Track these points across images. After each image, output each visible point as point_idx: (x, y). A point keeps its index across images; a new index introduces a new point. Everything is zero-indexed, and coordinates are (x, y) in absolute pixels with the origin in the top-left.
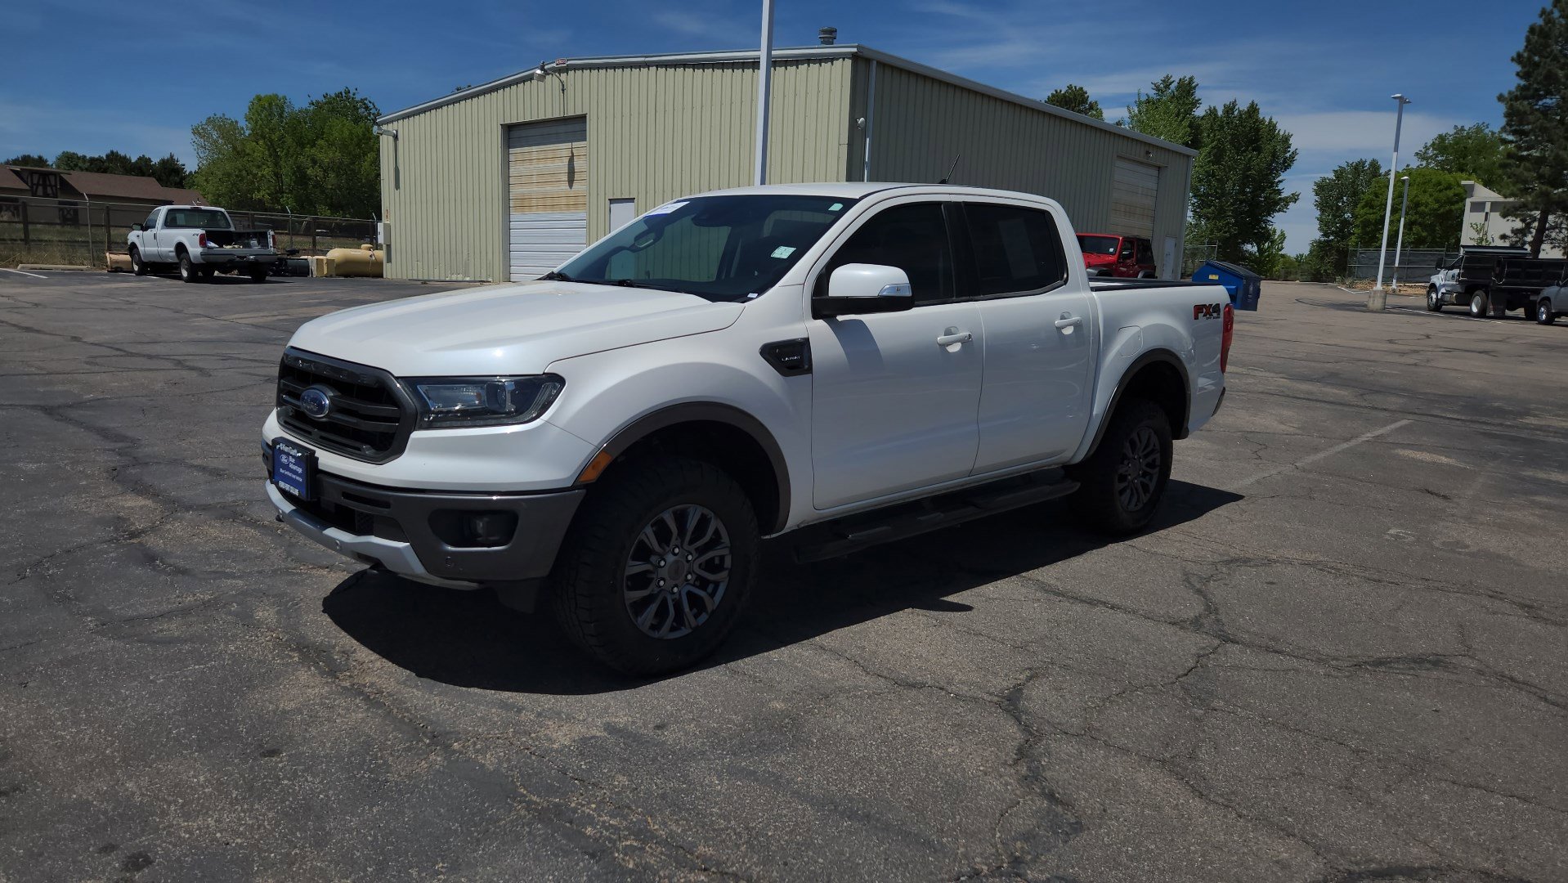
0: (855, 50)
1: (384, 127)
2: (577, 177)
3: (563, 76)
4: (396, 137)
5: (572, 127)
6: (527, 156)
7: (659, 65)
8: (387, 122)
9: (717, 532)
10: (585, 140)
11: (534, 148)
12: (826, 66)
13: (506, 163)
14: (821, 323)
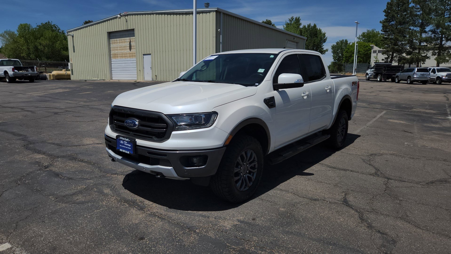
0: (216, 9)
1: (69, 33)
2: (132, 47)
3: (126, 17)
4: (73, 36)
5: (130, 33)
6: (116, 42)
7: (156, 14)
9: (254, 158)
10: (134, 36)
11: (118, 39)
12: (208, 14)
13: (109, 44)
14: (276, 91)
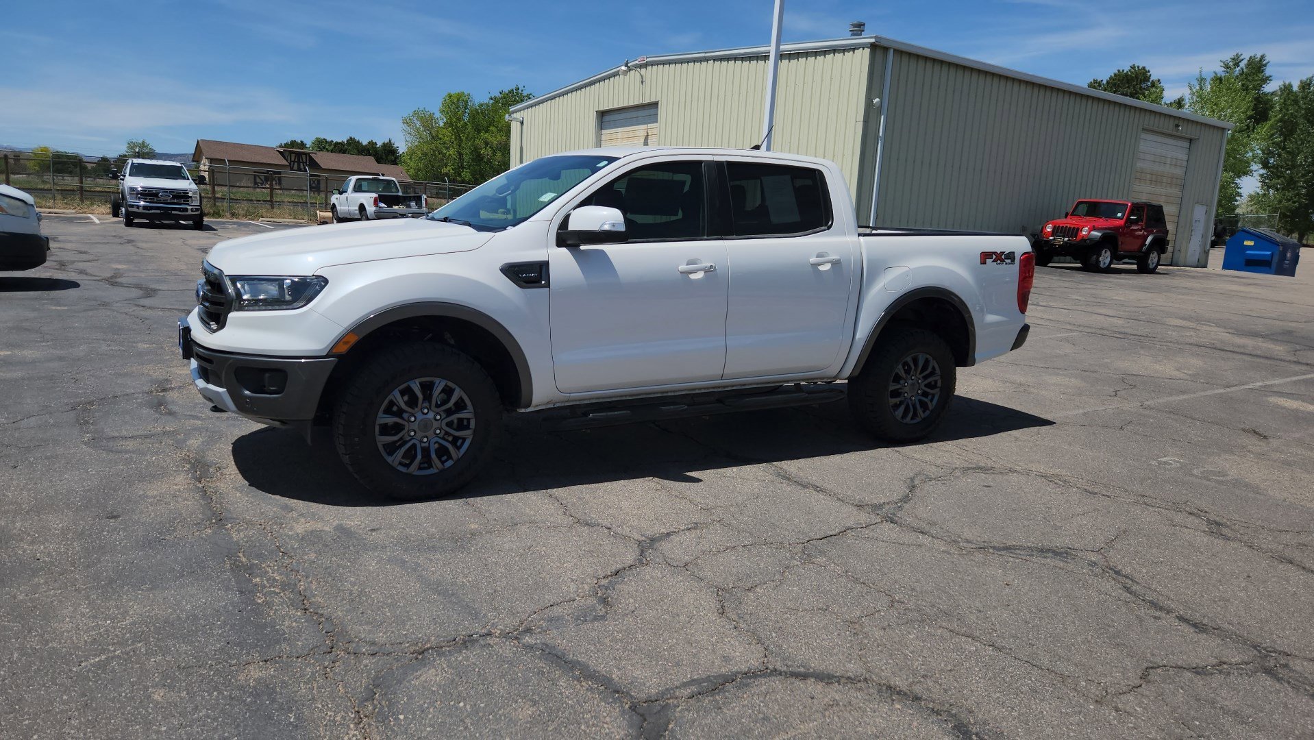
0: (873, 40)
1: (514, 115)
3: (643, 70)
4: (522, 123)
5: (647, 112)
6: (614, 136)
7: (715, 59)
8: (517, 111)
9: (461, 400)
10: (657, 122)
11: (620, 130)
12: (849, 55)
13: (598, 141)
14: (564, 250)
